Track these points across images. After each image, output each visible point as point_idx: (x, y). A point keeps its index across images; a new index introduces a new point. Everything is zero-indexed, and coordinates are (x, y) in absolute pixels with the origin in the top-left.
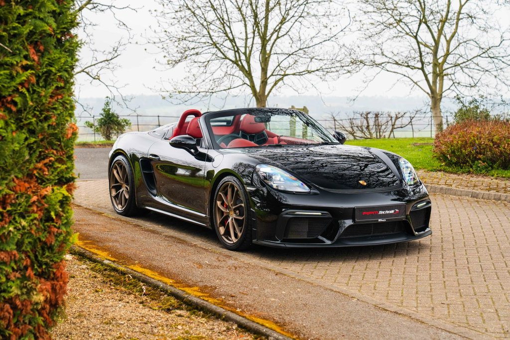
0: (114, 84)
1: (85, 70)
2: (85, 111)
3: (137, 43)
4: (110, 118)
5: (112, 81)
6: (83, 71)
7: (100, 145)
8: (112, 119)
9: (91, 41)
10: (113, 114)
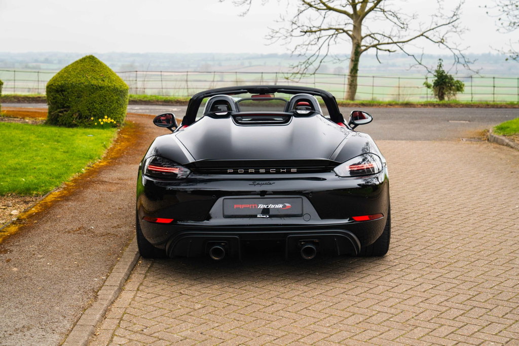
0: (457, 46)
1: (424, 34)
2: (429, 72)
3: (486, 7)
4: (443, 79)
5: (455, 44)
6: (422, 35)
7: (422, 105)
8: (444, 80)
9: (441, 6)
10: (446, 76)
